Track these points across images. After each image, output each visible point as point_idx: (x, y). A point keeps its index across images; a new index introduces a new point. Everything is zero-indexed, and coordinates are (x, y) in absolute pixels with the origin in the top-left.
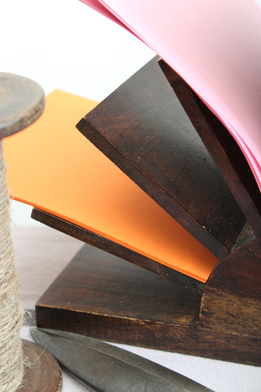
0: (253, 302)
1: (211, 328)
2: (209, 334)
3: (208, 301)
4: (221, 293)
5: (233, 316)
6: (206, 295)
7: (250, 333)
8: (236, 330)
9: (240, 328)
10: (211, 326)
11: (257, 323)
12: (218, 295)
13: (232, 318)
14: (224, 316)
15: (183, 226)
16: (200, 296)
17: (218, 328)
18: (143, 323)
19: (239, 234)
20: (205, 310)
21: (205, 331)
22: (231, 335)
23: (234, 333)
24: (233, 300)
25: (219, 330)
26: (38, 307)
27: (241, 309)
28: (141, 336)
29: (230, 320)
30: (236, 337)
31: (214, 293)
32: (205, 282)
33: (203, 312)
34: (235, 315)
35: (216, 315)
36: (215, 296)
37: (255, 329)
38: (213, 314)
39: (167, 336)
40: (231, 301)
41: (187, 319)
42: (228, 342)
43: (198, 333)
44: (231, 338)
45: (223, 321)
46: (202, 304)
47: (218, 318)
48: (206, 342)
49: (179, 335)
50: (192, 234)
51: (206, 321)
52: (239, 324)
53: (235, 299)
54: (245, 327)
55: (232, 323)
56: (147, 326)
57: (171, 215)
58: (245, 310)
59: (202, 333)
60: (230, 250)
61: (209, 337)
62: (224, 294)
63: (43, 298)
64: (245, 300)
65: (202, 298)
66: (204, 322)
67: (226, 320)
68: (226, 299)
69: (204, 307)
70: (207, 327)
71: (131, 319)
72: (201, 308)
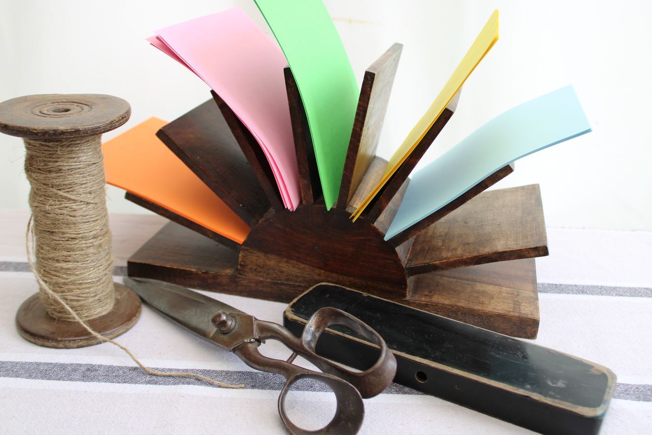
0: (273, 257)
1: (246, 276)
2: (244, 279)
3: (244, 257)
4: (251, 251)
5: (260, 267)
6: (243, 252)
7: (271, 279)
8: (262, 277)
9: (265, 275)
10: (246, 274)
11: (276, 271)
12: (251, 252)
13: (260, 268)
14: (255, 267)
15: (227, 204)
16: (239, 253)
17: (251, 275)
18: (200, 273)
19: (266, 212)
20: (242, 263)
21: (242, 278)
22: (260, 280)
23: (261, 279)
24: (260, 256)
25: (251, 277)
26: (130, 263)
27: (265, 262)
28: (200, 282)
29: (258, 270)
30: (261, 282)
31: (247, 251)
32: (241, 243)
33: (241, 265)
34: (261, 266)
35: (249, 266)
36: (249, 254)
37: (275, 275)
38: (247, 265)
39: (216, 281)
40: (258, 256)
41: (231, 270)
42: (257, 285)
43: (237, 280)
44: (259, 282)
45: (253, 271)
46: (240, 259)
47: (251, 269)
48: (242, 285)
49: (225, 281)
50: (233, 210)
51: (242, 271)
52: (264, 272)
53: (261, 255)
54: (268, 274)
55: (260, 272)
56: (203, 275)
57: (219, 196)
58: (268, 263)
59: (240, 279)
60: (258, 221)
61: (244, 282)
62: (254, 251)
63: (133, 257)
64: (268, 255)
65: (240, 255)
66: (241, 272)
67: (255, 270)
68: (255, 255)
69: (241, 261)
70: (243, 275)
71: (192, 270)
72: (239, 261)
